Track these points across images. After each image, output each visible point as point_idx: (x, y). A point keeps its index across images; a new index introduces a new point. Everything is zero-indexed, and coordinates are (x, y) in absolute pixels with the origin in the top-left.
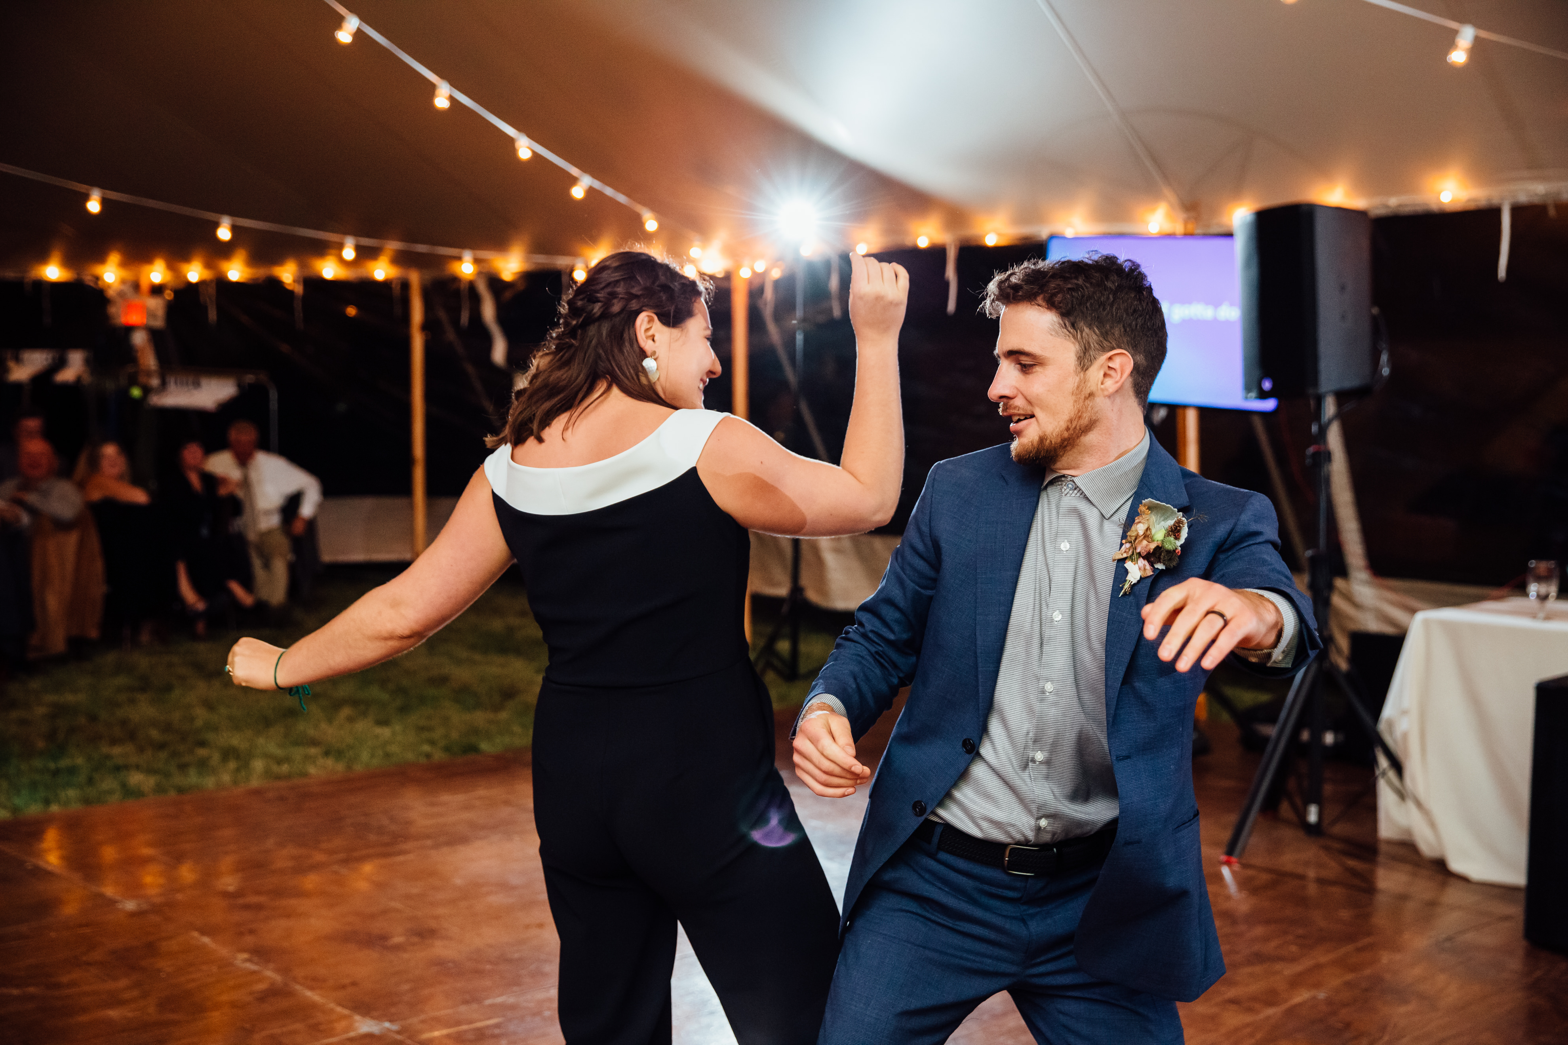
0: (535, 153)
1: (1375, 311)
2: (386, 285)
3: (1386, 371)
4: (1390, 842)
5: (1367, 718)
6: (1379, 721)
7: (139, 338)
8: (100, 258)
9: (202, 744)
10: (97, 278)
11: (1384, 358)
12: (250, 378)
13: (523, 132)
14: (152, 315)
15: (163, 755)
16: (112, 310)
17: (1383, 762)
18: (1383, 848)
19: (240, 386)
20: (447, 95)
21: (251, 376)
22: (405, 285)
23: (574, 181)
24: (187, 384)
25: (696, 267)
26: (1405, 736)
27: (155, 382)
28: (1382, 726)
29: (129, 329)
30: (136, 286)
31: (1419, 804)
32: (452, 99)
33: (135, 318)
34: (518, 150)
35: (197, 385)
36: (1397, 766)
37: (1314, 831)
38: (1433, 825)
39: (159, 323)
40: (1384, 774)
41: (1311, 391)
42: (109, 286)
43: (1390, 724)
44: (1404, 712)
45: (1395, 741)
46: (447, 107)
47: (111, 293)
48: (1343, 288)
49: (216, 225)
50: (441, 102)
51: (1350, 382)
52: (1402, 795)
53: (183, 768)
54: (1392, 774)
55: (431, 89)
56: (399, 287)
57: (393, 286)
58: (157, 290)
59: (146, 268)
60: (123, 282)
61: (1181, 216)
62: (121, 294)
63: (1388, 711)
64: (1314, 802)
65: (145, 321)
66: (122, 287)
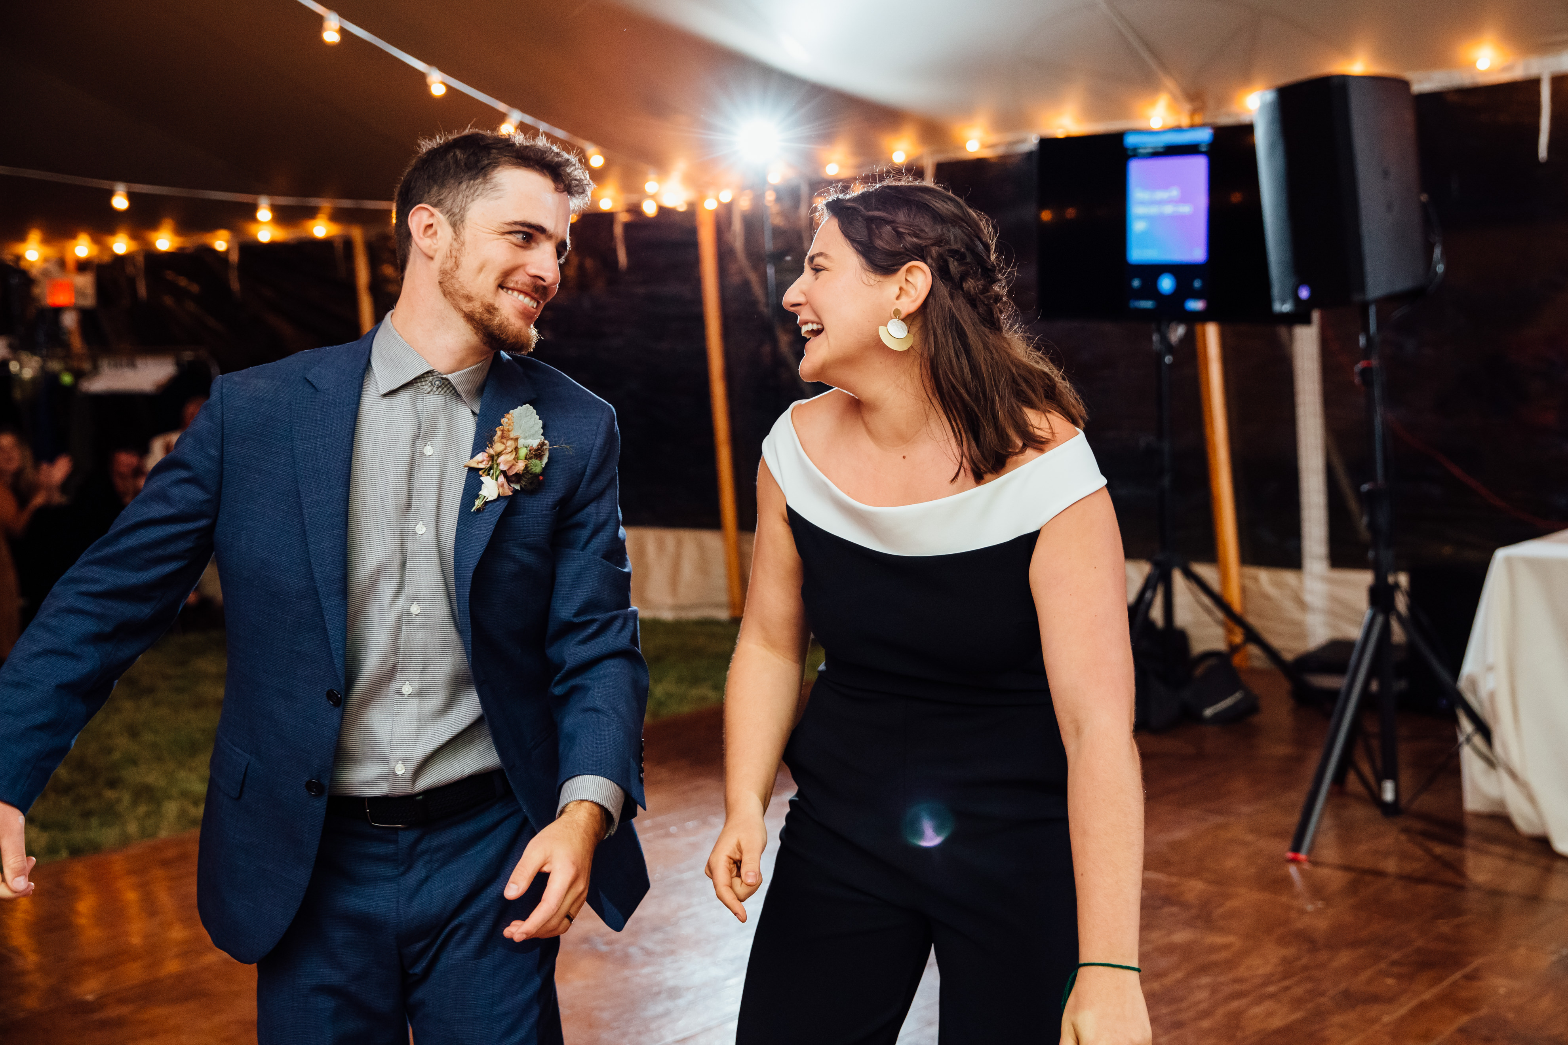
0: (449, 88)
1: (1424, 198)
2: (326, 244)
3: (1440, 268)
4: (1478, 816)
5: (1444, 675)
6: (1459, 679)
7: (69, 320)
8: (21, 237)
9: (113, 784)
10: (19, 258)
11: (1437, 252)
12: (188, 355)
13: (434, 65)
14: (80, 293)
15: (66, 801)
16: (37, 291)
17: (1467, 726)
18: (1472, 825)
19: (179, 364)
20: (338, 27)
21: (189, 352)
22: (348, 244)
23: (502, 117)
24: (121, 365)
25: (656, 202)
26: (1492, 696)
27: (87, 366)
28: (1463, 684)
29: (58, 311)
30: (62, 263)
31: (1513, 775)
32: (343, 31)
33: (61, 299)
34: (430, 87)
35: (132, 365)
36: (1484, 730)
37: (1391, 810)
38: (1531, 799)
39: (89, 301)
40: (1468, 740)
41: (1357, 298)
42: (32, 264)
43: (1473, 684)
44: (1490, 668)
45: (1480, 702)
46: (337, 42)
47: (34, 272)
48: (1386, 174)
49: (111, 193)
50: (331, 36)
51: (1403, 284)
52: (1491, 763)
53: (87, 815)
54: (1478, 740)
55: (318, 22)
56: (341, 246)
57: (336, 245)
58: (83, 266)
59: (69, 244)
60: (46, 260)
61: (1187, 107)
62: (46, 273)
63: (1470, 666)
64: (1388, 778)
65: (73, 300)
66: (46, 265)
